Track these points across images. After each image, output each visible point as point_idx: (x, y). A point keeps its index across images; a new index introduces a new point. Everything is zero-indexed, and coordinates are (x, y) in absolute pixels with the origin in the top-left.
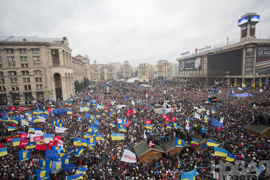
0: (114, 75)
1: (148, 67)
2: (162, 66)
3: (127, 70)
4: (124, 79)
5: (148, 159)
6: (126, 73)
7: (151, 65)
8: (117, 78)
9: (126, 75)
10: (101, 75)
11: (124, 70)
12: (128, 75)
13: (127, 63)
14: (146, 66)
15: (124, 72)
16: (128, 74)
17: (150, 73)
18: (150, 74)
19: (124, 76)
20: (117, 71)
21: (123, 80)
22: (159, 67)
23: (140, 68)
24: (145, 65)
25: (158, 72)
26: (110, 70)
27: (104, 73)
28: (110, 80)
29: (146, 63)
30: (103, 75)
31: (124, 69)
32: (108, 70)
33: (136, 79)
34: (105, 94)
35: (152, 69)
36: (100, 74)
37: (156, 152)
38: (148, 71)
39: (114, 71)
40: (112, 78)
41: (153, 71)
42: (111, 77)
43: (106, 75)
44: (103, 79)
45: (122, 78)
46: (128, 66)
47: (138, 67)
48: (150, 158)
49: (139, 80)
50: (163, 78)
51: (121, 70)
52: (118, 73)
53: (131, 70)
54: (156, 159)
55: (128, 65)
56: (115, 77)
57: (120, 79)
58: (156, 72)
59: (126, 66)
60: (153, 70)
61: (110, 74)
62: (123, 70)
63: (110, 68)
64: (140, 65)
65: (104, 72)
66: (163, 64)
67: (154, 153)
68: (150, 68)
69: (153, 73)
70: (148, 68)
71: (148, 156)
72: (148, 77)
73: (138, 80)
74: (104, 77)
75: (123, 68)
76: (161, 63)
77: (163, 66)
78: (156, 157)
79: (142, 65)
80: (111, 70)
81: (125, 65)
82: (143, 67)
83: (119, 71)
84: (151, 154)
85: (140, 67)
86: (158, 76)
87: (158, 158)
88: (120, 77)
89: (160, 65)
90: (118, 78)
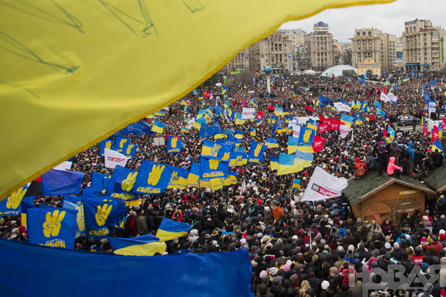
0: (287, 58)
1: (378, 38)
2: (415, 36)
3: (324, 46)
4: (313, 69)
5: (385, 211)
6: (318, 54)
7: (388, 35)
8: (294, 68)
9: (318, 60)
10: (251, 60)
11: (314, 48)
12: (326, 59)
13: (321, 28)
14: (375, 35)
15: (314, 53)
16: (324, 57)
17: (384, 54)
18: (385, 58)
19: (315, 62)
20: (296, 50)
21: (310, 72)
22: (407, 37)
23: (358, 41)
24: (370, 33)
25: (405, 53)
26: (276, 45)
27: (258, 54)
28: (276, 72)
29: (374, 28)
30: (256, 57)
31: (314, 43)
32: (271, 47)
33: (347, 68)
34: (261, 96)
35: (391, 44)
36: (249, 55)
37: (406, 193)
38: (378, 49)
39: (287, 49)
40: (282, 66)
41: (392, 51)
42: (278, 66)
43: (266, 58)
44: (257, 68)
45: (309, 66)
46: (324, 36)
47: (352, 39)
48: (390, 210)
49: (356, 70)
50: (419, 67)
51: (306, 47)
52: (298, 55)
53: (334, 46)
54: (407, 214)
55: (325, 33)
56: (289, 66)
57: (303, 70)
58: (399, 55)
59: (319, 36)
60: (392, 47)
61: (277, 55)
62: (312, 49)
63: (276, 39)
64: (358, 34)
65: (258, 50)
66: (418, 30)
67: (401, 193)
68: (384, 43)
69: (392, 55)
70: (379, 42)
71: (384, 202)
72: (378, 62)
73: (353, 71)
74: (259, 65)
75: (312, 40)
76: (415, 28)
77: (419, 35)
78: (408, 207)
79: (364, 33)
80: (279, 47)
81: (319, 33)
82: (364, 37)
83: (301, 48)
84: (392, 195)
85: (359, 38)
86: (405, 63)
87: (413, 210)
88: (305, 64)
89: (411, 34)
90: (296, 66)
